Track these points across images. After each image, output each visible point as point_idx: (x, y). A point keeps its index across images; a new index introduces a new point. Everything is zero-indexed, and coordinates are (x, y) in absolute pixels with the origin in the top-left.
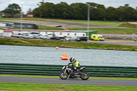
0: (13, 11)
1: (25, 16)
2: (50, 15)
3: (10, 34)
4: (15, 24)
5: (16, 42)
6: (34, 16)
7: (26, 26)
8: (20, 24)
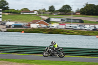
0: (66, 10)
1: (74, 14)
2: (92, 13)
3: (63, 27)
4: (67, 19)
5: (68, 32)
6: (81, 14)
7: (75, 21)
8: (71, 19)
